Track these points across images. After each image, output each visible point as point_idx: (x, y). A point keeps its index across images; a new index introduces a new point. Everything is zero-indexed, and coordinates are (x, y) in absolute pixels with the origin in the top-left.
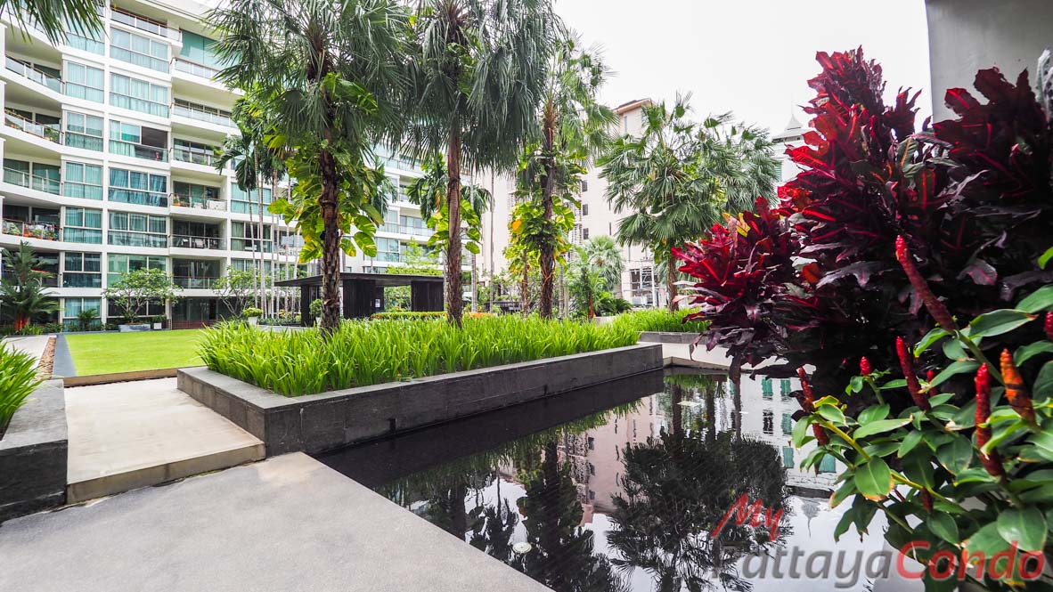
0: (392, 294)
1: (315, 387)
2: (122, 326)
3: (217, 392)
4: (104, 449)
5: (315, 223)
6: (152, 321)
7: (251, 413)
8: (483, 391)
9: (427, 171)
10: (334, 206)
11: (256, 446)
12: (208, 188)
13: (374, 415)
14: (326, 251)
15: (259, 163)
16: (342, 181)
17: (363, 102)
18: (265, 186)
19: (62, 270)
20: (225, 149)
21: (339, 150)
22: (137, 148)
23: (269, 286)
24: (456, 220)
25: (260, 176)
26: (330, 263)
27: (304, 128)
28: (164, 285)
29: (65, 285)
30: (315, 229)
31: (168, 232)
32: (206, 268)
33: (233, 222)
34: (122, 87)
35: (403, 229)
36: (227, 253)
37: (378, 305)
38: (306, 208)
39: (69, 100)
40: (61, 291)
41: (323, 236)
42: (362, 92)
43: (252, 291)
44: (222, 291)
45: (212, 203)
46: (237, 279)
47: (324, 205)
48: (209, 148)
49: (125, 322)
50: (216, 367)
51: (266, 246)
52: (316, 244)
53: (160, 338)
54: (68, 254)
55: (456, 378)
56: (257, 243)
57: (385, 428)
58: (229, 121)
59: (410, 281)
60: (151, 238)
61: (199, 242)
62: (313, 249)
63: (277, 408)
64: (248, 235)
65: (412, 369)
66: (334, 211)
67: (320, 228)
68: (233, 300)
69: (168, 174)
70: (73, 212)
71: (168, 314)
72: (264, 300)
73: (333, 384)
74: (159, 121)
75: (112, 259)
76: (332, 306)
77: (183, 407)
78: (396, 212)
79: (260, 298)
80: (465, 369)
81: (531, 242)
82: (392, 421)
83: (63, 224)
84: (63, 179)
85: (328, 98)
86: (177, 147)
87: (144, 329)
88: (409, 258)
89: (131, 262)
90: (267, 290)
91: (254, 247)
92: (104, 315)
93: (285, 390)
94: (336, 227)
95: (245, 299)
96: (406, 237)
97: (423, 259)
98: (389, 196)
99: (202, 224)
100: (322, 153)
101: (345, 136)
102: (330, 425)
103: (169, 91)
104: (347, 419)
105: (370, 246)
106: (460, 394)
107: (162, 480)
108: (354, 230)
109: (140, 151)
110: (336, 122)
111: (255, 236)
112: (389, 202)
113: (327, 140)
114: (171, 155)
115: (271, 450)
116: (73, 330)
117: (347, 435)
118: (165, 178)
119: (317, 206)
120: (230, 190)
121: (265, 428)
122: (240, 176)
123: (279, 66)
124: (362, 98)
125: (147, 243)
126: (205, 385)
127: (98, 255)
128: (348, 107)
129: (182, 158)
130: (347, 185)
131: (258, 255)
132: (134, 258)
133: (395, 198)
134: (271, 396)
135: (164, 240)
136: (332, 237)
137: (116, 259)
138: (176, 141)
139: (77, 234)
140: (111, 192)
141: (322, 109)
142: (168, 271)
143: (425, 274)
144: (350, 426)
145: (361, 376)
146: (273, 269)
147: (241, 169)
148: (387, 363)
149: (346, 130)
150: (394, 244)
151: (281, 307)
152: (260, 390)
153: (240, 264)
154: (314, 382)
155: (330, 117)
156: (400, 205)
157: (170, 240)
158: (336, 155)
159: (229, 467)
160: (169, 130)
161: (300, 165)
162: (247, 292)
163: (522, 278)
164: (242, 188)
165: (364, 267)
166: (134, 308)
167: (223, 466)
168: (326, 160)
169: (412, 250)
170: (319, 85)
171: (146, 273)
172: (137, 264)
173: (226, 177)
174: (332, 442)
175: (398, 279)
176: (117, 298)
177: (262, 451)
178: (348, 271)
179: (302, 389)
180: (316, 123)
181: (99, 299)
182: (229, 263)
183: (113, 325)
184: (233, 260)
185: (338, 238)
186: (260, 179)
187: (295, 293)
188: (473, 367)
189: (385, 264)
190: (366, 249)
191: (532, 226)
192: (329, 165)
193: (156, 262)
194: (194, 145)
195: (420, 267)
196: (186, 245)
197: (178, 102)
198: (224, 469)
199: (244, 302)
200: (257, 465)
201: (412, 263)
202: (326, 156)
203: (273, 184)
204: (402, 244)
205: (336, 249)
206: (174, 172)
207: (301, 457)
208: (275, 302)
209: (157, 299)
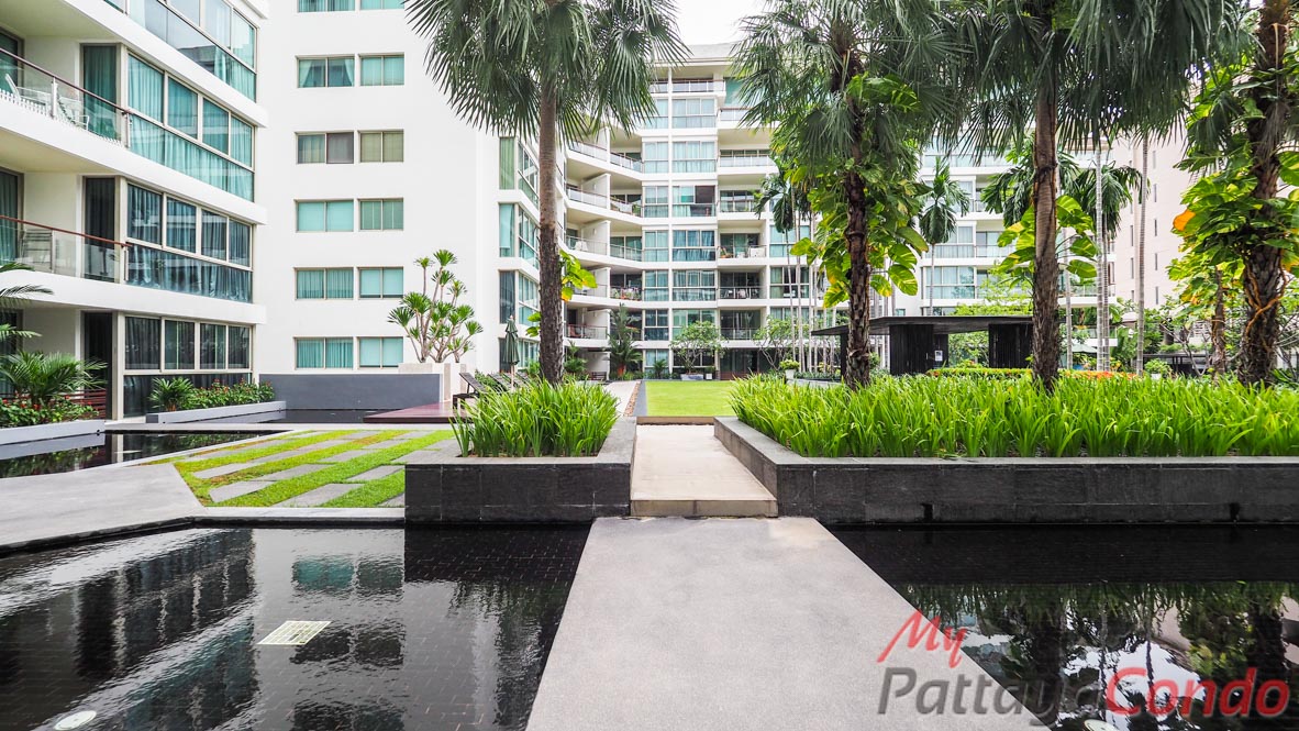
0: (962, 343)
1: (832, 451)
2: (683, 376)
3: (742, 442)
4: (656, 477)
5: (840, 260)
6: (704, 371)
7: (766, 467)
8: (1084, 492)
9: (1016, 161)
10: (862, 237)
11: (769, 501)
12: (750, 236)
13: (903, 495)
14: (853, 291)
15: (796, 199)
16: (874, 204)
17: (898, 98)
18: (803, 223)
19: (644, 326)
20: (763, 191)
21: (868, 167)
22: (692, 208)
23: (807, 337)
24: (1048, 229)
25: (797, 214)
26: (859, 308)
27: (826, 151)
28: (713, 337)
29: (646, 339)
30: (841, 268)
31: (716, 286)
32: (749, 318)
33: (772, 268)
34: (681, 152)
35: (980, 251)
36: (767, 302)
37: (939, 358)
38: (830, 244)
39: (646, 176)
40: (643, 344)
41: (849, 275)
42: (896, 86)
43: (790, 342)
44: (762, 342)
45: (753, 251)
46: (776, 329)
47: (850, 237)
48: (750, 193)
49: (685, 371)
50: (745, 419)
51: (805, 291)
52: (842, 285)
53: (709, 388)
54: (648, 311)
55: (1033, 466)
56: (795, 288)
57: (919, 514)
58: (768, 160)
59: (987, 324)
60: (704, 292)
61: (743, 293)
62: (839, 291)
63: (789, 466)
64: (787, 281)
65: (961, 444)
66: (861, 243)
67: (847, 266)
68: (772, 352)
69: (715, 228)
70: (651, 274)
71: (717, 366)
72: (801, 352)
73: (854, 451)
74: (707, 177)
75: (677, 314)
76: (859, 358)
77: (718, 453)
78: (971, 227)
79: (797, 349)
80: (1052, 454)
81: (1219, 247)
82: (928, 508)
83: (644, 287)
84: (644, 248)
85: (855, 107)
86: (724, 198)
87: (698, 379)
88: (991, 292)
89: (689, 316)
90: (805, 341)
91: (792, 293)
92: (671, 366)
93: (800, 447)
94: (865, 262)
95: (785, 350)
96: (987, 262)
97: (1014, 291)
98: (956, 207)
99: (744, 274)
100: (847, 175)
101: (876, 147)
102: (846, 496)
103: (716, 144)
104: (868, 493)
105: (909, 281)
106: (1039, 489)
107: (691, 514)
108: (888, 263)
109: (695, 210)
110: (864, 135)
111: (794, 281)
112: (957, 216)
113: (852, 159)
114: (718, 208)
115: (784, 510)
116: (651, 377)
117: (867, 511)
118: (713, 232)
119: (843, 240)
120: (770, 235)
121: (778, 485)
122: (777, 218)
123: (801, 88)
124: (897, 94)
125: (701, 297)
126: (734, 435)
127: (666, 311)
128: (879, 110)
129: (726, 209)
130: (880, 207)
131: (795, 302)
132: (692, 313)
133: (965, 210)
134: (786, 453)
135: (713, 293)
136: (860, 274)
137: (680, 314)
138: (723, 193)
139: (654, 294)
140: (675, 252)
141: (847, 122)
142: (717, 324)
143: (1016, 314)
144: (871, 501)
145: (889, 444)
146: (811, 316)
147: (777, 209)
148: (923, 432)
149: (878, 140)
150: (967, 274)
151: (820, 359)
152: (778, 445)
153: (779, 312)
154: (830, 445)
155: (857, 130)
156: (973, 218)
157: (718, 293)
158: (864, 174)
159: (744, 517)
160: (716, 183)
161: (824, 195)
162: (786, 343)
163: (1212, 311)
164: (779, 230)
165: (922, 309)
166: (691, 359)
167: (739, 513)
168: (853, 183)
169: (995, 280)
170: (842, 96)
171: (700, 325)
172: (693, 318)
173: (765, 220)
174: (849, 515)
175: (968, 323)
176: (679, 350)
177: (775, 509)
178: (901, 314)
179: (818, 450)
180: (840, 142)
181: (667, 350)
182: (768, 312)
183: (677, 375)
184: (773, 308)
185: (867, 275)
186: (797, 217)
187: (834, 342)
188: (1068, 453)
189: (953, 302)
190: (904, 285)
191: (1221, 218)
192: (856, 188)
193: (707, 315)
194: (737, 194)
195: (1009, 304)
196: (731, 297)
197: (725, 154)
198: (739, 517)
199: (783, 353)
200: (769, 521)
201: (994, 298)
202: (852, 178)
203: (810, 219)
204: (979, 272)
205: (865, 289)
206: (721, 225)
207: (813, 523)
208: (813, 353)
209: (708, 351)
